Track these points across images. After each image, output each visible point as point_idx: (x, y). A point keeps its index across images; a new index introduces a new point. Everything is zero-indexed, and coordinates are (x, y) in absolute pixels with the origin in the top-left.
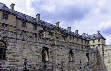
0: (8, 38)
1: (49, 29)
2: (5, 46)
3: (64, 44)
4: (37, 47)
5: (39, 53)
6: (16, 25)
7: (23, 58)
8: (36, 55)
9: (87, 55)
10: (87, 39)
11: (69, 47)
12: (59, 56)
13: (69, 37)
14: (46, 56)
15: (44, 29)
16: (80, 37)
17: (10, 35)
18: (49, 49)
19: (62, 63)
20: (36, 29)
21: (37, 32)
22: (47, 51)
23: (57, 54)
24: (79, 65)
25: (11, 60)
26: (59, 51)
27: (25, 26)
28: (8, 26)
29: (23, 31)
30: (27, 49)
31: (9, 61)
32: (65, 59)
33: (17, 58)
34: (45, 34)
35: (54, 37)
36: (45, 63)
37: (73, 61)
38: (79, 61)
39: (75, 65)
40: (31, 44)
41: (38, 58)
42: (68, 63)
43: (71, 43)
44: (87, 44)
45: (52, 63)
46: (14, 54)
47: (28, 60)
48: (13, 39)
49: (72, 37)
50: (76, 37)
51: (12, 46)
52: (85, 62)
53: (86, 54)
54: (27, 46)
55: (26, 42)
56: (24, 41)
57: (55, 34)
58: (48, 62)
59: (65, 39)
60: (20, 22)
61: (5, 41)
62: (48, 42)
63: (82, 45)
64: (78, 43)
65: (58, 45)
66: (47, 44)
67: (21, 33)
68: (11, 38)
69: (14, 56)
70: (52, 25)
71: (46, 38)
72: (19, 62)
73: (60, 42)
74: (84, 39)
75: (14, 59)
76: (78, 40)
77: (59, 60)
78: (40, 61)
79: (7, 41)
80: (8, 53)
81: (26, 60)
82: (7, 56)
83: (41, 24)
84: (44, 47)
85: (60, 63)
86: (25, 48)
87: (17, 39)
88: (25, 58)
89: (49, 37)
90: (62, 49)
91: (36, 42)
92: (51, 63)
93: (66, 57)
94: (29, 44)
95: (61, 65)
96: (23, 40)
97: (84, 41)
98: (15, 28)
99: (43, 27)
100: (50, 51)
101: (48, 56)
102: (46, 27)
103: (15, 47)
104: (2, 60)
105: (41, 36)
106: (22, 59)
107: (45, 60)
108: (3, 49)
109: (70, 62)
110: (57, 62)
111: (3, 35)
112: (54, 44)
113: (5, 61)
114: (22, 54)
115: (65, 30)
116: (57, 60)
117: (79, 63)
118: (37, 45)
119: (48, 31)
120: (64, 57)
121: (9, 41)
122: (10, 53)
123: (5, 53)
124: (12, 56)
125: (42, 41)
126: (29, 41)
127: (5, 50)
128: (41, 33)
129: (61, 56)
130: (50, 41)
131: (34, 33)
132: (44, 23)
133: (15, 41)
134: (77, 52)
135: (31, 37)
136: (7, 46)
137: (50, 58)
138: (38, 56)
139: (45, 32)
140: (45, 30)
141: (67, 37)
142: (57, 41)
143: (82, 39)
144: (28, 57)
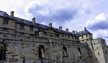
0: (8, 40)
1: (43, 29)
2: (5, 47)
3: (58, 41)
4: (34, 46)
5: (36, 51)
6: (16, 28)
7: (21, 57)
8: (34, 53)
9: (79, 49)
10: (77, 36)
11: (62, 43)
12: (54, 52)
13: (61, 35)
14: (43, 54)
15: (39, 29)
16: (70, 34)
17: (10, 37)
18: (45, 47)
19: (58, 59)
20: (32, 30)
21: (33, 33)
22: (43, 49)
23: (52, 51)
24: (73, 59)
25: (10, 60)
26: (53, 48)
27: (23, 29)
28: (8, 30)
29: (21, 33)
30: (25, 48)
31: (8, 61)
32: (60, 54)
33: (16, 57)
34: (40, 34)
35: (48, 36)
36: (42, 60)
37: (67, 56)
38: (73, 55)
39: (69, 59)
40: (28, 44)
41: (36, 56)
42: (63, 58)
43: (63, 39)
44: (77, 39)
45: (49, 59)
46: (13, 54)
47: (26, 59)
48: (12, 40)
49: (64, 35)
50: (67, 34)
51: (12, 47)
52: (78, 56)
53: (77, 49)
54: (25, 46)
55: (24, 42)
56: (22, 42)
57: (49, 33)
58: (44, 59)
59: (58, 37)
60: (19, 26)
61: (5, 42)
62: (43, 40)
63: (73, 41)
64: (69, 39)
65: (52, 43)
66: (42, 43)
67: (19, 35)
68: (11, 40)
69: (13, 56)
70: (46, 26)
71: (42, 37)
72: (17, 61)
73: (54, 39)
74: (74, 35)
75: (13, 59)
76: (69, 37)
77: (54, 56)
78: (38, 59)
79: (6, 43)
80: (7, 54)
81: (24, 58)
82: (6, 57)
83: (36, 26)
84: (40, 45)
85: (56, 59)
86: (23, 48)
87: (16, 40)
88: (23, 57)
89: (44, 36)
90: (56, 45)
91: (33, 42)
92: (47, 59)
93: (61, 53)
94: (27, 44)
95: (56, 61)
96: (21, 40)
97: (74, 38)
98: (14, 31)
99: (38, 28)
100: (46, 49)
101: (44, 53)
102: (41, 28)
103: (14, 48)
104: (2, 61)
105: (37, 36)
106: (21, 59)
107: (42, 57)
108: (3, 50)
109: (65, 57)
110: (53, 58)
111: (3, 38)
112: (49, 42)
113: (4, 62)
114: (21, 53)
115: (57, 29)
116: (53, 56)
117: (73, 58)
118: (34, 44)
119: (43, 32)
120: (58, 53)
121: (9, 42)
122: (10, 53)
123: (5, 53)
124: (12, 56)
125: (38, 40)
126: (27, 41)
127: (5, 51)
128: (37, 33)
129: (56, 52)
130: (45, 40)
131: (31, 34)
132: (39, 24)
133: (14, 42)
134: (69, 47)
135: (29, 38)
136: (7, 47)
137: (46, 55)
138: (36, 54)
139: (40, 33)
140: (40, 31)
141: (59, 35)
142: (51, 39)
143: (72, 36)
144: (26, 56)
